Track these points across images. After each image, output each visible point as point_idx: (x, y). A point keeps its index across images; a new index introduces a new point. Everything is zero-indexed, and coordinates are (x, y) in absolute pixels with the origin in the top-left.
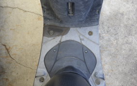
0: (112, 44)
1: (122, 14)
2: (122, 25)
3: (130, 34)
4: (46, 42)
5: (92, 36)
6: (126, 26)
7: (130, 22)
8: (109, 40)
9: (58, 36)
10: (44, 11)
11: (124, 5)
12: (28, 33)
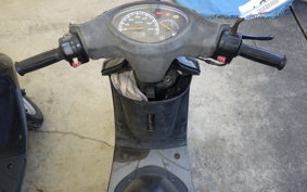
0: (216, 184)
1: (223, 140)
2: (225, 154)
3: (239, 167)
4: (117, 169)
5: (179, 160)
6: (231, 156)
7: (237, 151)
8: (210, 178)
9: (134, 160)
10: (117, 130)
11: (224, 129)
12: (83, 170)
